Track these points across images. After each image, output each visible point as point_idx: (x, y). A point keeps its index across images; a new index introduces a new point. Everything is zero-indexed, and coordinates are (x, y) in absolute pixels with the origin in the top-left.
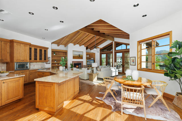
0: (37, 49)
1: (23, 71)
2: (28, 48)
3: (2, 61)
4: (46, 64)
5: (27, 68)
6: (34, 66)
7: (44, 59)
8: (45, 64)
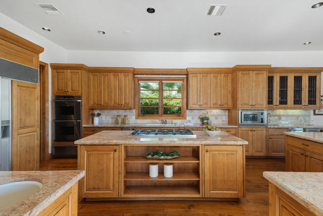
0: (287, 77)
1: (254, 129)
2: (264, 77)
3: (222, 107)
4: (315, 114)
5: (262, 122)
6: (280, 119)
7: (307, 101)
8: (313, 117)
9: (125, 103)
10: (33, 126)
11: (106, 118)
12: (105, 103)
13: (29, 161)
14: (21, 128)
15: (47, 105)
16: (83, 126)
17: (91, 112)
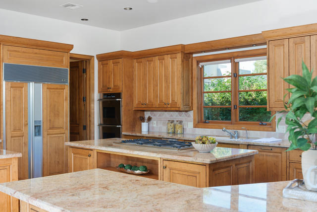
9: (173, 101)
10: (62, 128)
11: (157, 124)
12: (150, 101)
13: (58, 162)
14: (50, 128)
15: (92, 105)
16: (123, 133)
17: (139, 115)
